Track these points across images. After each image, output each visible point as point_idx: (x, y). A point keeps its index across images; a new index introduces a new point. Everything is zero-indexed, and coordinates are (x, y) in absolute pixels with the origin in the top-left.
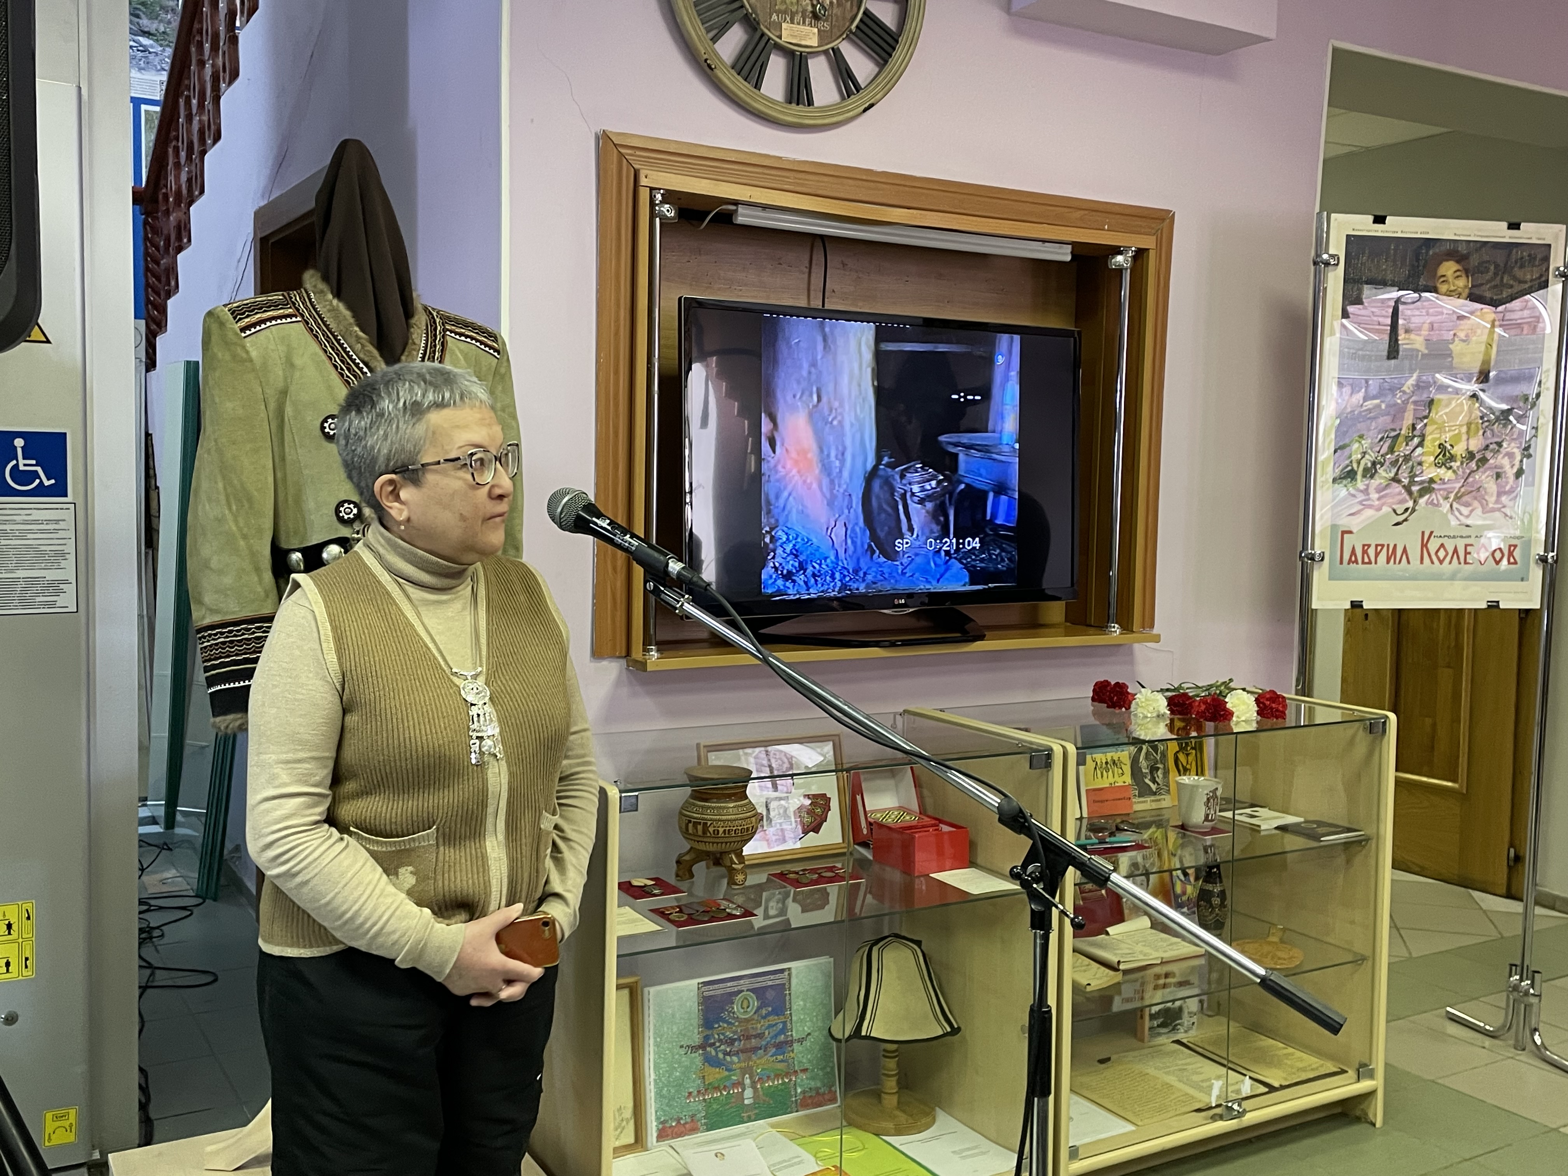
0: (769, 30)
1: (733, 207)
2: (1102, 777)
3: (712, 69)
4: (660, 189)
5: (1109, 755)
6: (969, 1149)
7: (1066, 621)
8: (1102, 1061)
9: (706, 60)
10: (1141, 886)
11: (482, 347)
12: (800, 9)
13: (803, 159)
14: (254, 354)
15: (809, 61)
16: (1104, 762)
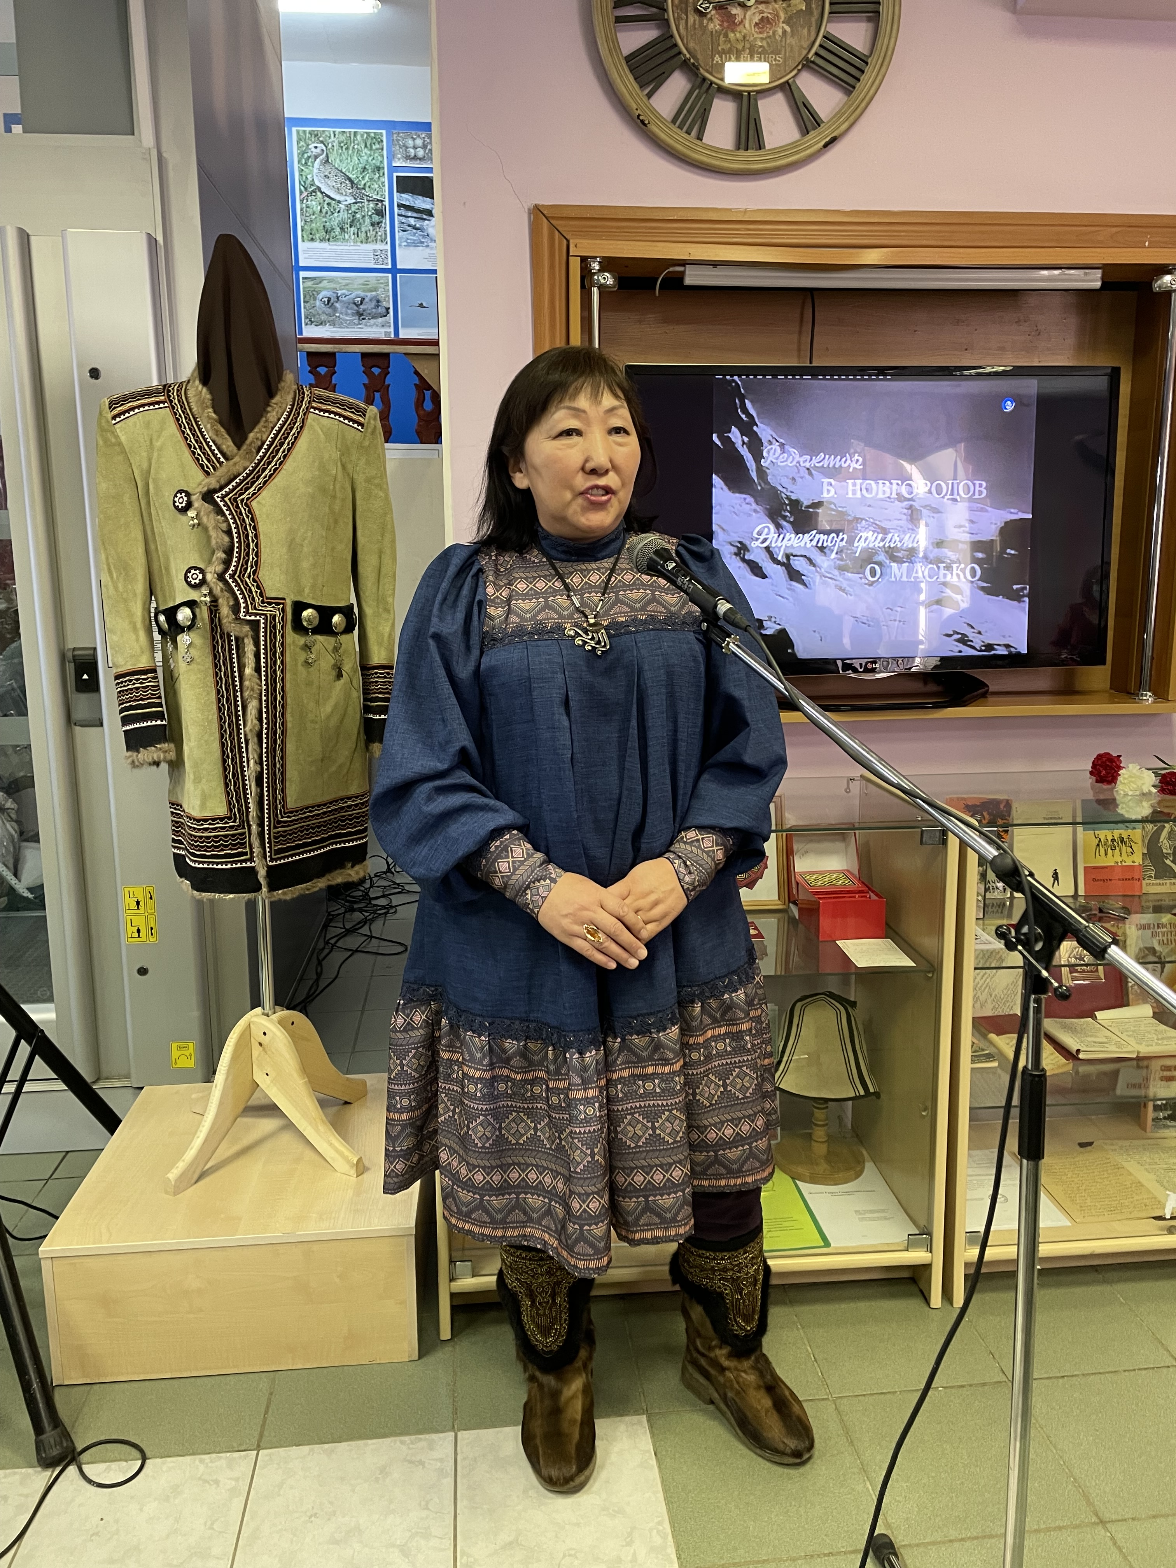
0: (711, 74)
1: (681, 269)
2: (1106, 855)
3: (645, 125)
4: (596, 257)
5: (1116, 834)
6: (871, 1212)
7: (1111, 688)
8: (1082, 1145)
9: (639, 116)
10: (1153, 972)
11: (346, 421)
12: (747, 45)
13: (756, 208)
14: (123, 438)
15: (759, 103)
16: (1110, 838)
